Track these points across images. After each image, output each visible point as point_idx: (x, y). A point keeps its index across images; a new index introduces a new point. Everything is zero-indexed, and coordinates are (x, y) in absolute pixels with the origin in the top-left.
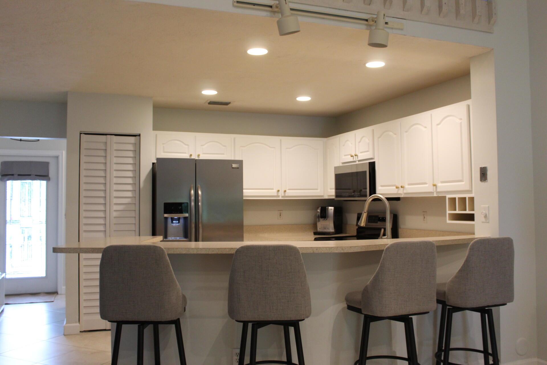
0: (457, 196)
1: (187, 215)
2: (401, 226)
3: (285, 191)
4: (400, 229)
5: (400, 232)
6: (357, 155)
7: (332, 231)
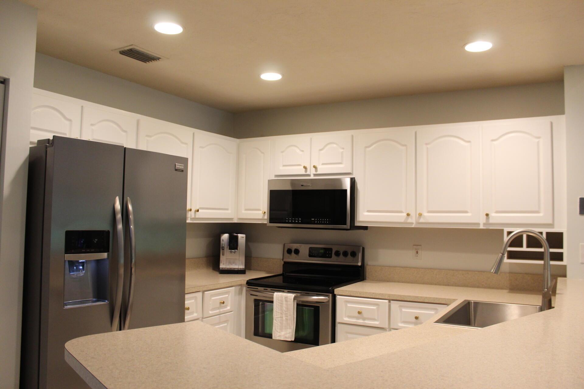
1: (105, 255)
2: (369, 262)
3: (198, 211)
4: (368, 266)
5: (369, 271)
6: (314, 167)
7: (242, 267)
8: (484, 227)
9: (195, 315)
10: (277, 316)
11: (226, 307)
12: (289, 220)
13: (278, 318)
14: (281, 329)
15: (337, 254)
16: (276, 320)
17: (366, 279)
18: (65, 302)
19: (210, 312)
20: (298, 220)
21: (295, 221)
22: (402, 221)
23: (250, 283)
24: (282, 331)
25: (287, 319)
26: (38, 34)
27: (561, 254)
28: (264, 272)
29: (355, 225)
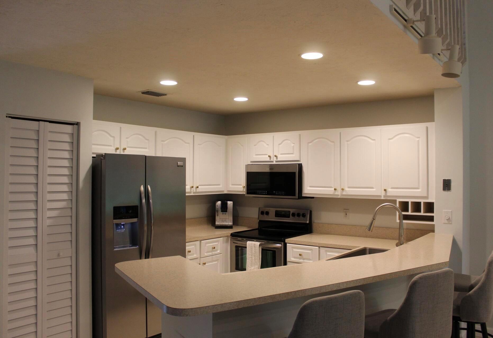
0: (410, 201)
1: (135, 220)
2: (316, 221)
3: (198, 187)
4: (314, 223)
5: (315, 226)
6: (275, 156)
7: (230, 223)
8: (384, 198)
9: (195, 256)
10: (249, 257)
11: (217, 250)
12: (259, 192)
13: (249, 258)
14: (252, 266)
15: (293, 215)
16: (248, 259)
17: (313, 233)
18: (114, 247)
19: (206, 254)
20: (265, 193)
21: (263, 193)
22: (332, 193)
23: (233, 235)
24: (252, 267)
25: (255, 259)
26: (94, 90)
27: (433, 217)
28: (246, 227)
29: (303, 196)
